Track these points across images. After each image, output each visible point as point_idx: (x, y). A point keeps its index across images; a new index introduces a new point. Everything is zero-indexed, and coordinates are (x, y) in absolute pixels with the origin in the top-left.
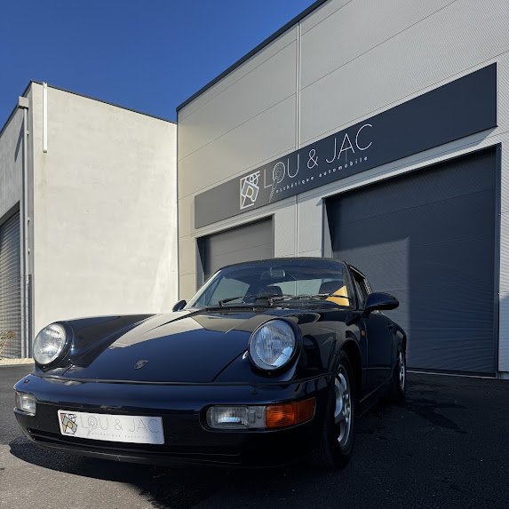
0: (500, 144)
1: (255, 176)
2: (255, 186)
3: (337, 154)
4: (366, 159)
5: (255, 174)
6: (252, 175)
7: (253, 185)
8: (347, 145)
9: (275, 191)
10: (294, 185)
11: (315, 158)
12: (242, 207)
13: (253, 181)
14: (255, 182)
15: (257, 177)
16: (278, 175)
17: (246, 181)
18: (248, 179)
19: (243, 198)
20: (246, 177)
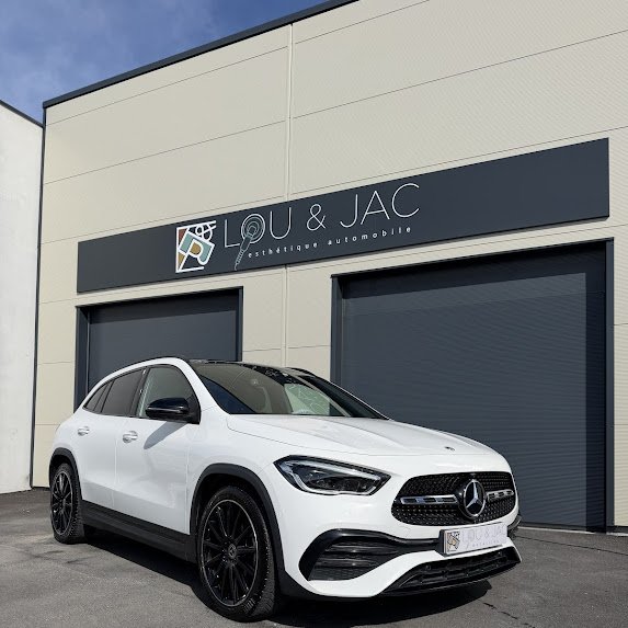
0: (612, 240)
1: (206, 228)
2: (207, 242)
3: (360, 216)
4: (408, 230)
5: (208, 224)
6: (200, 225)
7: (203, 239)
8: (376, 206)
9: (246, 254)
10: (281, 249)
11: (320, 217)
12: (179, 270)
13: (202, 234)
14: (206, 236)
15: (210, 229)
16: (252, 231)
17: (187, 232)
18: (192, 230)
19: (182, 257)
20: (189, 227)
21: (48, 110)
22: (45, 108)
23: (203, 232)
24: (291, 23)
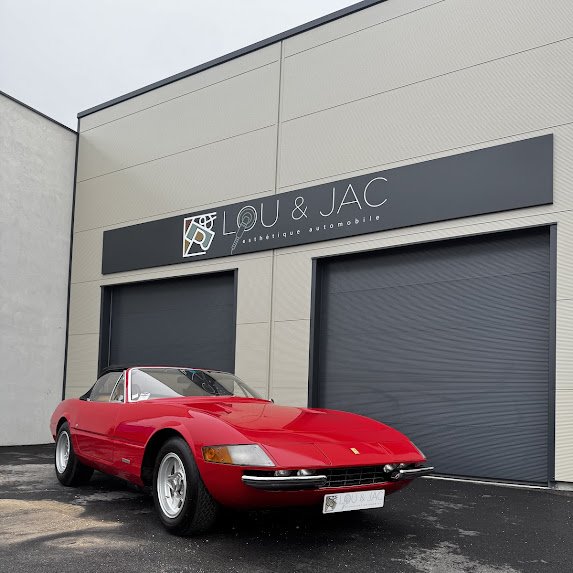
0: (555, 224)
1: (208, 218)
2: (209, 230)
3: (336, 207)
4: (377, 218)
5: (209, 215)
6: (203, 216)
7: (205, 228)
8: (350, 197)
9: (241, 241)
10: (271, 237)
11: (302, 208)
12: (185, 255)
13: (205, 224)
14: (208, 225)
15: (212, 219)
16: (246, 221)
17: (193, 222)
18: (197, 221)
19: (188, 243)
20: (194, 218)
21: (82, 119)
22: (79, 118)
23: (206, 222)
24: (281, 40)
